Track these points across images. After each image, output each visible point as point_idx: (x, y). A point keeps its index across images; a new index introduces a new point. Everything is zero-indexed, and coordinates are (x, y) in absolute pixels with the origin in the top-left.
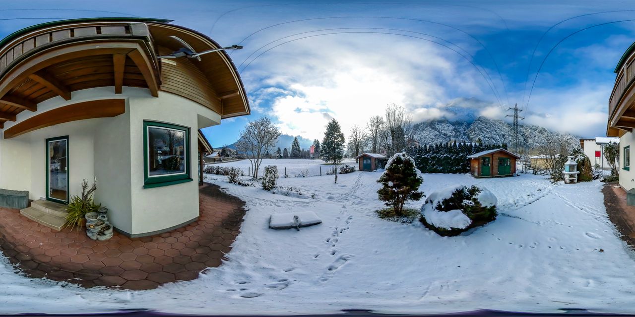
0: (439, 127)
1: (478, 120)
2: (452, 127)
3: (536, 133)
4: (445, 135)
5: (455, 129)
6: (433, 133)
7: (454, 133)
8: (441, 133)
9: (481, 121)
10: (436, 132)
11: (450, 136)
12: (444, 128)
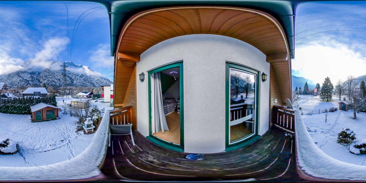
0: (22, 75)
1: (45, 71)
2: (30, 75)
3: (78, 77)
4: (26, 80)
5: (31, 76)
6: (19, 79)
7: (31, 79)
8: (24, 79)
9: (46, 72)
10: (21, 79)
11: (28, 81)
12: (25, 76)
